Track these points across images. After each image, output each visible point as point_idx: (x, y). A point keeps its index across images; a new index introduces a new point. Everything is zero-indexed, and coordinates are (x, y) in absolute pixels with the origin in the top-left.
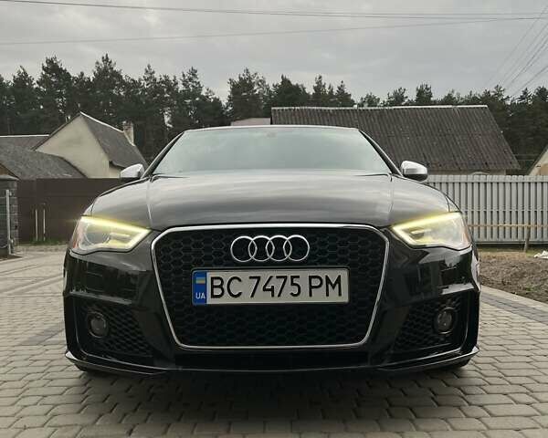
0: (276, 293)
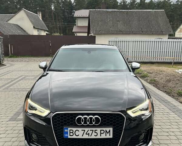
0: (90, 135)
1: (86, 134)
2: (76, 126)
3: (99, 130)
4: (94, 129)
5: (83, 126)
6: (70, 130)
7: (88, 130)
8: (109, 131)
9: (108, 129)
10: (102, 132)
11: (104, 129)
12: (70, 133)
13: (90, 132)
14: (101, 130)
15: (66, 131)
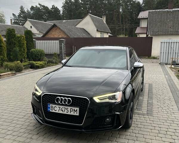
0: (63, 111)
1: (61, 110)
2: (55, 104)
3: (69, 108)
4: (66, 107)
5: (59, 104)
6: (51, 106)
7: (62, 108)
8: (77, 110)
9: (76, 109)
10: (72, 110)
11: (73, 108)
12: (51, 108)
13: (64, 109)
14: (71, 109)
15: (49, 106)
